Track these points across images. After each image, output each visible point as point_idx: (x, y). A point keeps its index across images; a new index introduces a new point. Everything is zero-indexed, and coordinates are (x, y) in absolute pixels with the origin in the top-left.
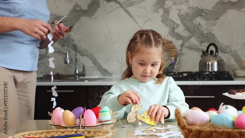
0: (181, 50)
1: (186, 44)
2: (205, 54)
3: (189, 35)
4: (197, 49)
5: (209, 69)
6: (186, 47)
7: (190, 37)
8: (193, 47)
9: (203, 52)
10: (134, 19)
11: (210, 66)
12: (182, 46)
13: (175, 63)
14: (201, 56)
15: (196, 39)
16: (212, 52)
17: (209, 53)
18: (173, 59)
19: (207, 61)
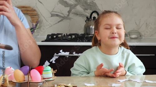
0: (68, 15)
1: (73, 11)
2: (89, 19)
3: (76, 3)
4: (82, 15)
5: (92, 32)
6: (72, 13)
7: (76, 5)
8: (78, 13)
9: (87, 18)
11: (93, 29)
12: (69, 12)
13: (36, 27)
14: (86, 21)
15: (81, 6)
16: (94, 18)
17: (92, 19)
18: (34, 24)
19: (91, 25)
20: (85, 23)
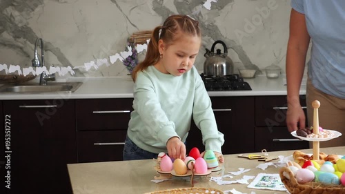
2: (210, 53)
9: (207, 50)
10: (117, 5)
14: (205, 56)
16: (219, 51)
17: (215, 52)
19: (214, 63)
20: (205, 58)
